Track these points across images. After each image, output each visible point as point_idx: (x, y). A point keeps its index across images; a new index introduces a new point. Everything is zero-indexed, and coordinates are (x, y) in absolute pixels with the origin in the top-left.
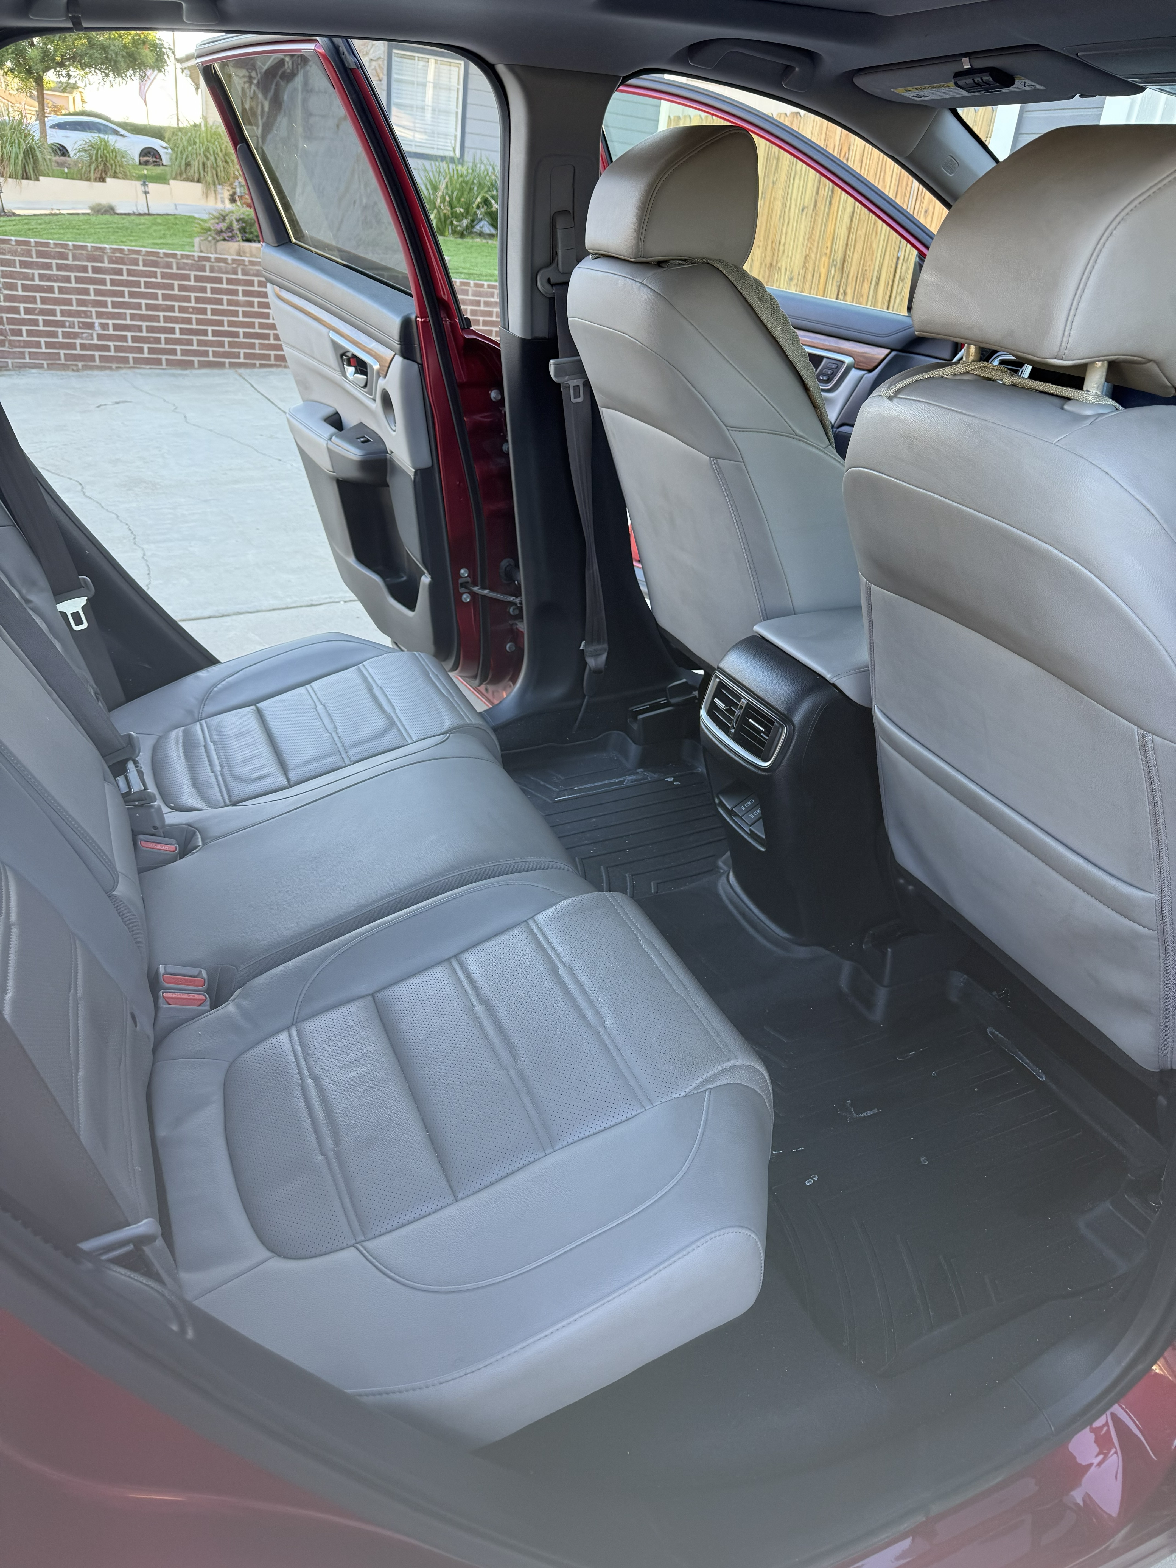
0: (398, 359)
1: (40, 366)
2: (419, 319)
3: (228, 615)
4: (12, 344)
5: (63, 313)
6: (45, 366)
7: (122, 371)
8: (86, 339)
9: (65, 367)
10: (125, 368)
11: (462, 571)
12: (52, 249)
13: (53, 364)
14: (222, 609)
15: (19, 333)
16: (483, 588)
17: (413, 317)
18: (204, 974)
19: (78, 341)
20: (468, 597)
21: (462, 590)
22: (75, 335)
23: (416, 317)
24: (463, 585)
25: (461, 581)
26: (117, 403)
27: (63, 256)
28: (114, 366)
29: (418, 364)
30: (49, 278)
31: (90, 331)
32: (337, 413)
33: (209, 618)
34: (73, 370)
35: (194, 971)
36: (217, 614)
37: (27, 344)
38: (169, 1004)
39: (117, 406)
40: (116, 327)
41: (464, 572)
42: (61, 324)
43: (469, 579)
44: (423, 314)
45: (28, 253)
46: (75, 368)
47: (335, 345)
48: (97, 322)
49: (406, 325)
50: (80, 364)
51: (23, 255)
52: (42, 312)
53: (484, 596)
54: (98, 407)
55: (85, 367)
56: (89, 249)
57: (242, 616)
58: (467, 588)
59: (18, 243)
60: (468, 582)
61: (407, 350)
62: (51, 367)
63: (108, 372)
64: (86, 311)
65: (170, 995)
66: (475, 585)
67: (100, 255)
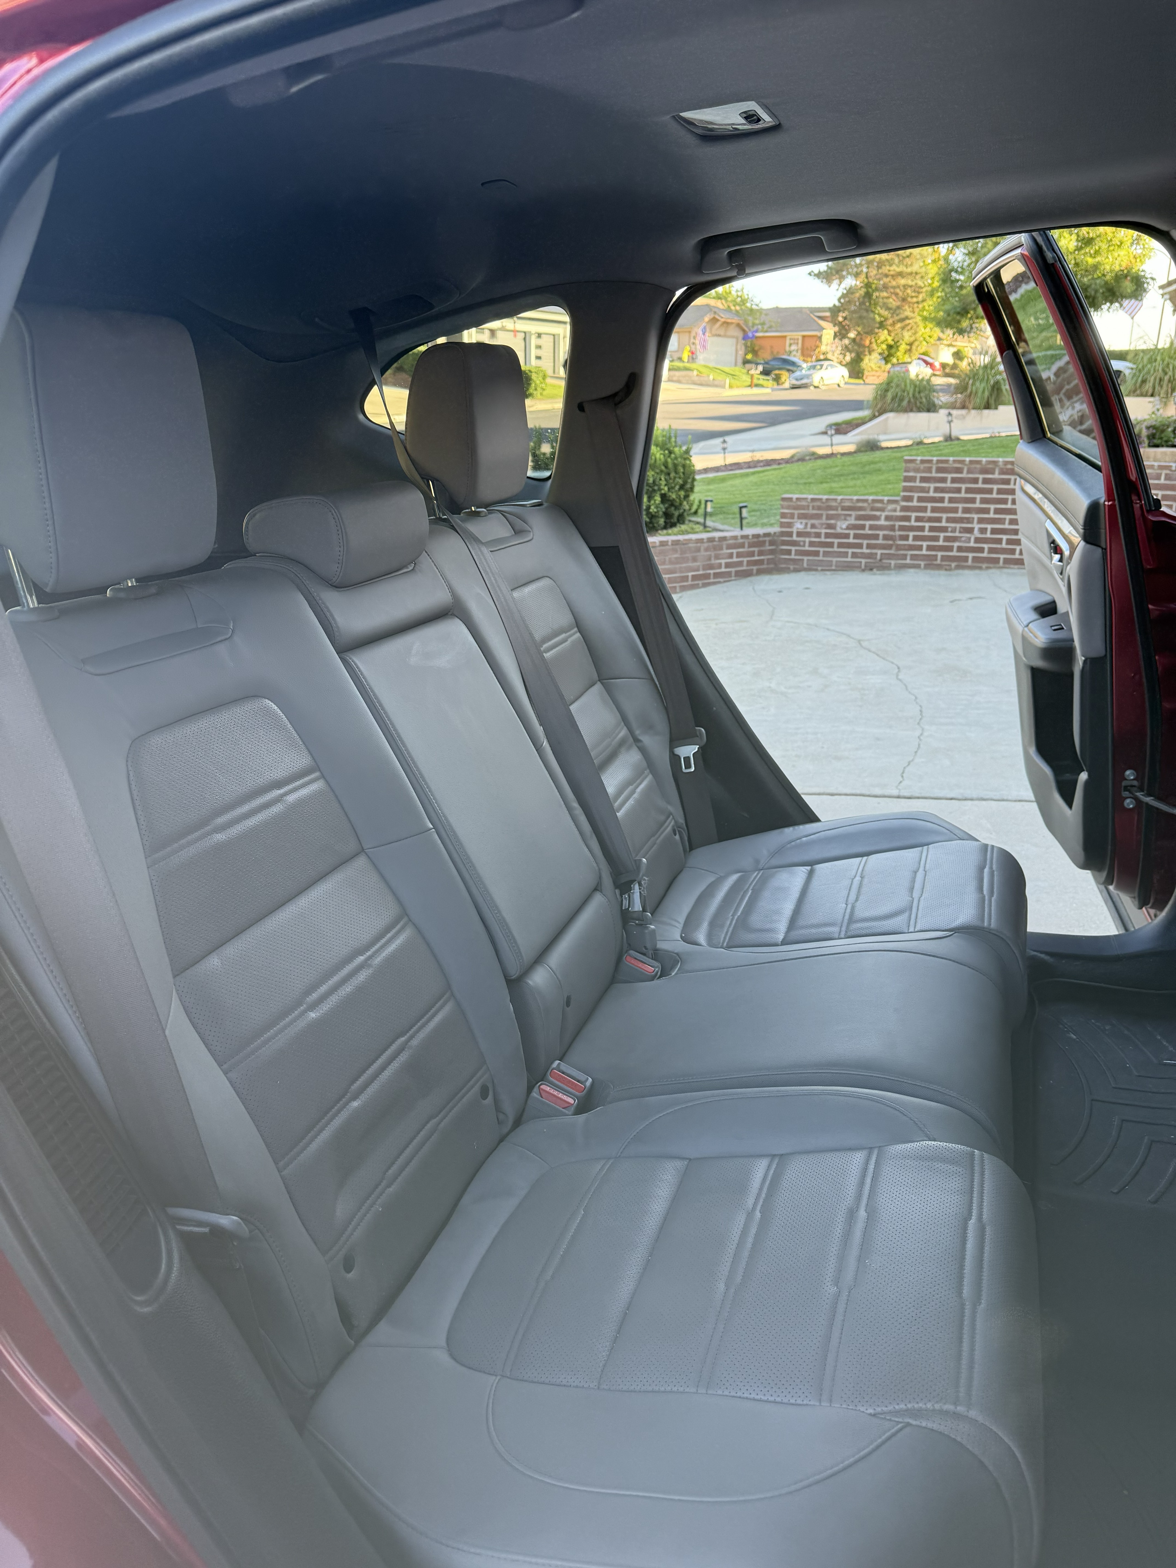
0: (1082, 543)
1: (917, 567)
2: (1106, 503)
3: (972, 800)
4: (899, 547)
5: (949, 520)
6: (922, 566)
7: (991, 571)
8: (965, 542)
9: (939, 567)
10: (995, 568)
11: (1128, 772)
12: (951, 465)
13: (931, 564)
14: (968, 793)
15: (906, 538)
16: (1149, 795)
17: (1102, 501)
18: (588, 1083)
19: (956, 544)
20: (1131, 803)
21: (1125, 794)
22: (955, 539)
23: (1105, 502)
24: (1126, 788)
25: (1124, 783)
26: (971, 599)
27: (959, 470)
28: (984, 566)
29: (1102, 549)
30: (942, 490)
31: (968, 535)
32: (1054, 602)
33: (951, 799)
34: (946, 570)
35: (582, 1076)
36: (960, 797)
37: (911, 547)
38: (542, 1097)
39: (970, 601)
40: (994, 531)
41: (1130, 774)
42: (944, 529)
43: (1135, 783)
44: (1110, 497)
45: (929, 470)
46: (947, 568)
47: (1049, 534)
48: (976, 526)
49: (1093, 509)
50: (953, 565)
51: (924, 472)
52: (930, 520)
53: (1147, 804)
54: (952, 602)
55: (958, 567)
56: (984, 463)
57: (984, 802)
58: (1130, 792)
59: (922, 462)
60: (1134, 786)
61: (1091, 533)
62: (927, 567)
63: (977, 571)
64: (969, 518)
65: (548, 1089)
66: (1141, 789)
67: (991, 468)
